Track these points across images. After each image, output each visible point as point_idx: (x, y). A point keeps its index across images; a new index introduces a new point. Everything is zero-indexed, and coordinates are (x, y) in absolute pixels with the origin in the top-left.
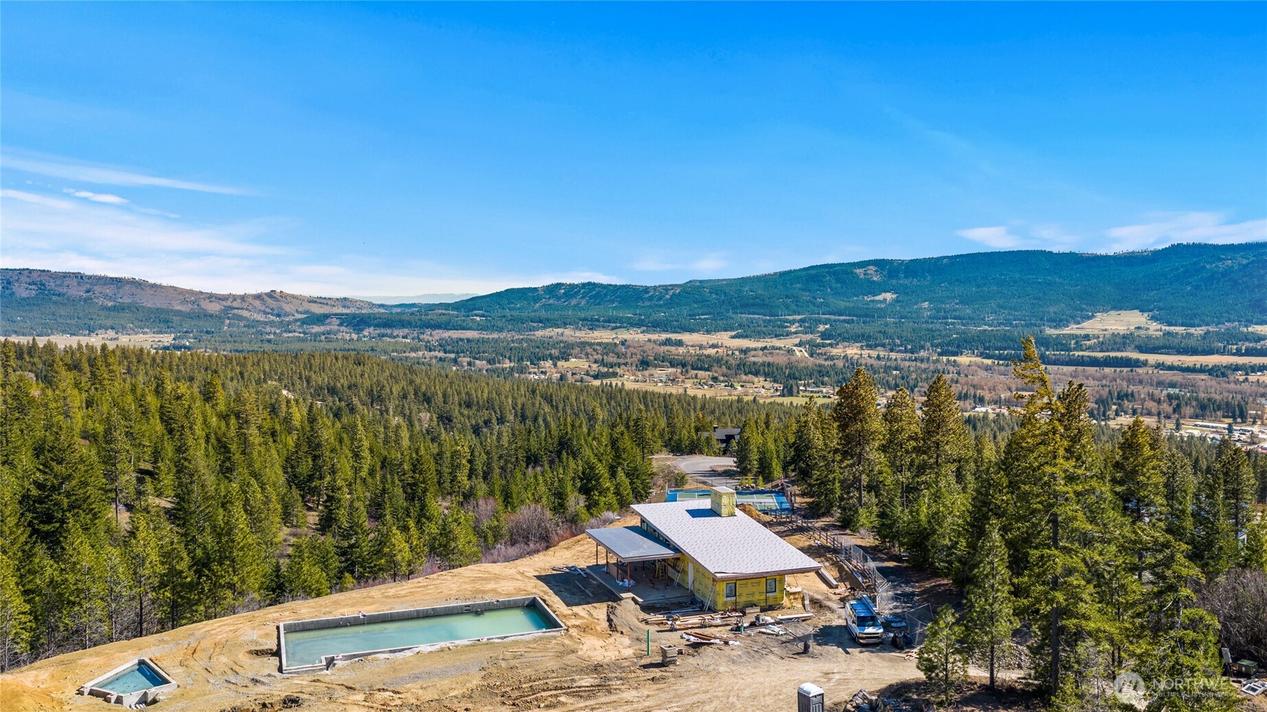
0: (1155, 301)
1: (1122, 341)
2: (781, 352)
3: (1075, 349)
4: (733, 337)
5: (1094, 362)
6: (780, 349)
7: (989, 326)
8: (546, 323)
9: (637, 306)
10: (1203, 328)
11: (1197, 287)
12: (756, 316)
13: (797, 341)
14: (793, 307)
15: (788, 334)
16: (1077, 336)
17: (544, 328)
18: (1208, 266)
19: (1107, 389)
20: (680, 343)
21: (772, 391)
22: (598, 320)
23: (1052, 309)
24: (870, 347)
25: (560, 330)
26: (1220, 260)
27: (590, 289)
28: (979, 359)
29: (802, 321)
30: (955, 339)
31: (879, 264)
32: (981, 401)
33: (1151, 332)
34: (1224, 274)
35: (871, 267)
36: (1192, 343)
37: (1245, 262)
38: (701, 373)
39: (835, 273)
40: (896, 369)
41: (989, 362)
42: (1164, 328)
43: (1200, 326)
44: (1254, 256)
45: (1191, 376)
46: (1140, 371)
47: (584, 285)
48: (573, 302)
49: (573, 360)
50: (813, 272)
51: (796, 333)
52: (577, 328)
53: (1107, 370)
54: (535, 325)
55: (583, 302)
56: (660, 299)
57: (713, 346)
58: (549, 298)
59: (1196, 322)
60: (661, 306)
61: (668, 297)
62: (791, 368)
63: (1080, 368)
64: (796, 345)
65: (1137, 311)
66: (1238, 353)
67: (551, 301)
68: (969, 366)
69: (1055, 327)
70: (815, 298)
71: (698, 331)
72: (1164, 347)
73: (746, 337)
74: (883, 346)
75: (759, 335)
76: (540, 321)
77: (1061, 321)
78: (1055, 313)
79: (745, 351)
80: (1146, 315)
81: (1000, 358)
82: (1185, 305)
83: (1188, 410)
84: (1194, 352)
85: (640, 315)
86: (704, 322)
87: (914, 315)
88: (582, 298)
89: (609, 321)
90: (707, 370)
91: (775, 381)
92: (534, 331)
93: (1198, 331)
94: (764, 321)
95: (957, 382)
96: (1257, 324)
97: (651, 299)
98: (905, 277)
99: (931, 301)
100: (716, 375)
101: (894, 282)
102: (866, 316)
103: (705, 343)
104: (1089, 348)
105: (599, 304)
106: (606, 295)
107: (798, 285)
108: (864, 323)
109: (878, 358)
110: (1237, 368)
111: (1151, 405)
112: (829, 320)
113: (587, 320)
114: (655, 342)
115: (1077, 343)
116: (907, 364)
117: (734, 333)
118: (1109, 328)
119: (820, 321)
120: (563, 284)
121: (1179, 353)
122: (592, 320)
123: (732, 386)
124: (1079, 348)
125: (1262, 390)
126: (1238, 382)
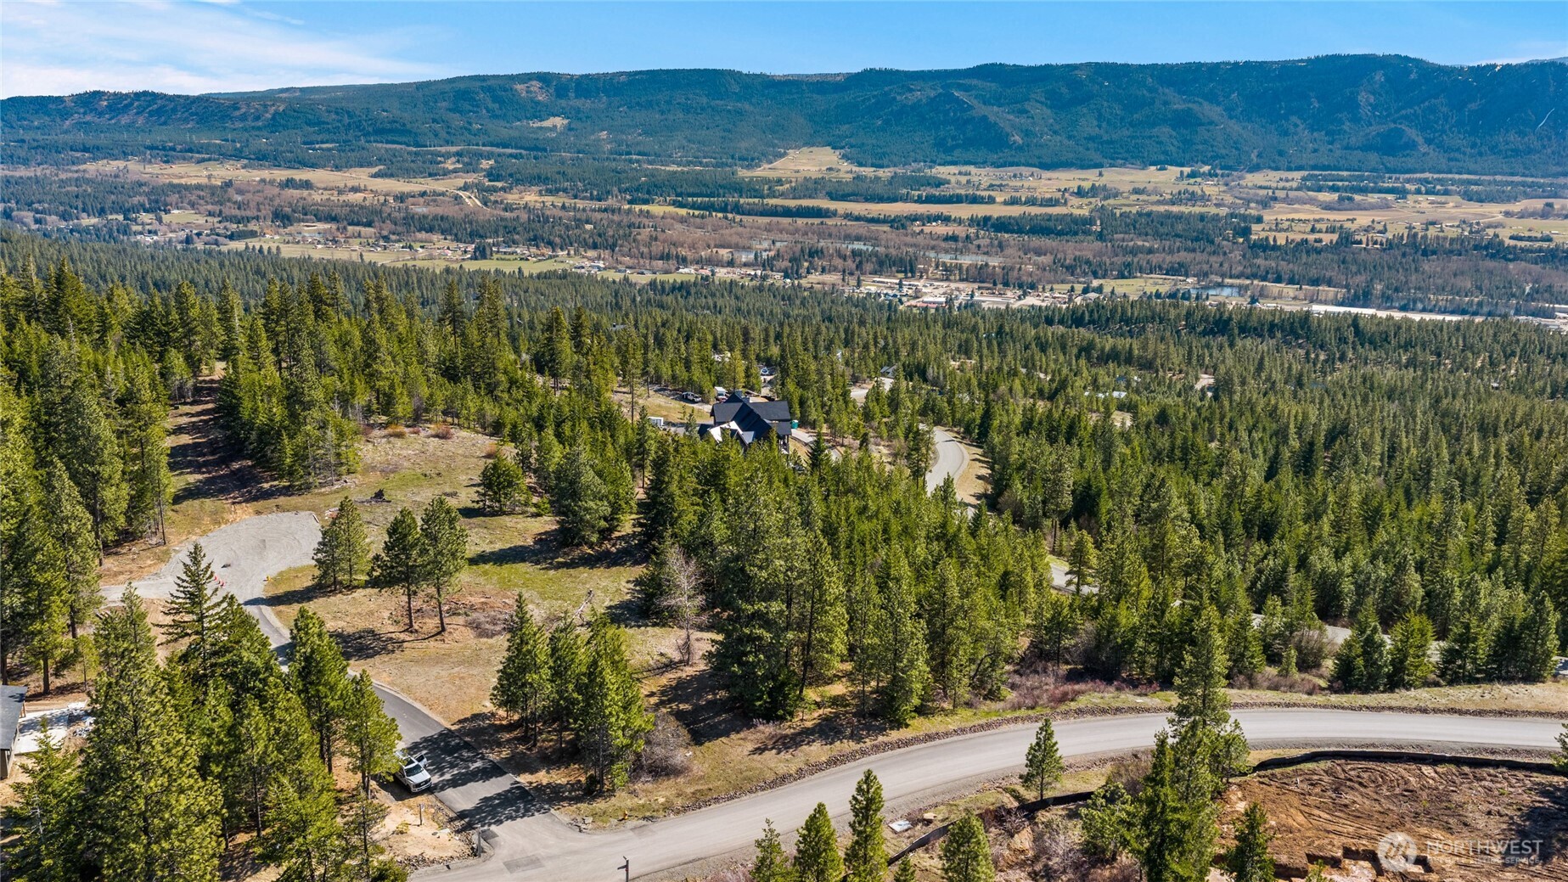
0: (846, 137)
1: (812, 187)
2: (447, 199)
3: (768, 196)
4: (375, 176)
5: (787, 212)
6: (443, 194)
7: (679, 165)
8: (97, 152)
9: (225, 128)
10: (891, 169)
11: (887, 122)
12: (398, 147)
13: (460, 182)
14: (443, 134)
15: (446, 173)
16: (770, 181)
17: (94, 159)
18: (898, 98)
19: (799, 246)
20: (307, 185)
21: (459, 252)
22: (173, 149)
23: (743, 145)
24: (550, 192)
25: (121, 164)
26: (911, 90)
27: (146, 100)
28: (671, 209)
29: (459, 154)
30: (643, 183)
31: (544, 78)
32: (684, 261)
33: (842, 175)
34: (913, 107)
35: (534, 83)
36: (879, 189)
37: (932, 94)
38: (364, 230)
39: (489, 89)
40: (588, 222)
41: (683, 212)
42: (855, 169)
43: (888, 166)
44: (942, 87)
45: (874, 227)
46: (830, 222)
47: (138, 96)
48: (125, 120)
49: (176, 212)
50: (462, 86)
51: (455, 171)
52: (144, 160)
53: (800, 221)
54: (79, 155)
55: (140, 121)
56: (257, 118)
57: (355, 190)
58: (85, 113)
59: (886, 162)
60: (259, 129)
61: (268, 116)
62: (471, 223)
63: (775, 219)
64: (460, 189)
65: (828, 148)
66: (919, 200)
67: (88, 118)
68: (663, 218)
69: (749, 167)
70: (470, 124)
71: (323, 167)
72: (853, 194)
73: (391, 176)
74: (565, 190)
75: (408, 173)
76: (86, 150)
77: (753, 159)
78: (747, 150)
79: (401, 198)
80: (838, 152)
81: (694, 206)
82: (874, 142)
83: (868, 267)
84: (880, 199)
85: (234, 141)
86: (326, 153)
87: (592, 149)
88: (137, 113)
89: (190, 150)
90: (369, 224)
91: (458, 240)
92: (79, 164)
93: (885, 173)
94: (409, 153)
95: (656, 239)
96: (940, 165)
97: (243, 118)
98: (576, 97)
99: (610, 130)
100: (385, 233)
101: (563, 102)
102: (536, 148)
103: (342, 185)
104: (782, 195)
105: (165, 123)
106: (174, 110)
107: (444, 104)
108: (535, 158)
109: (563, 207)
110: (914, 218)
111: (838, 262)
112: (492, 153)
113: (157, 148)
114: (272, 182)
115: (770, 189)
116: (598, 216)
117: (375, 170)
118: (801, 168)
119: (481, 156)
120: (103, 93)
121: (867, 200)
122: (164, 149)
123: (410, 247)
124: (773, 195)
125: (933, 243)
126: (914, 234)
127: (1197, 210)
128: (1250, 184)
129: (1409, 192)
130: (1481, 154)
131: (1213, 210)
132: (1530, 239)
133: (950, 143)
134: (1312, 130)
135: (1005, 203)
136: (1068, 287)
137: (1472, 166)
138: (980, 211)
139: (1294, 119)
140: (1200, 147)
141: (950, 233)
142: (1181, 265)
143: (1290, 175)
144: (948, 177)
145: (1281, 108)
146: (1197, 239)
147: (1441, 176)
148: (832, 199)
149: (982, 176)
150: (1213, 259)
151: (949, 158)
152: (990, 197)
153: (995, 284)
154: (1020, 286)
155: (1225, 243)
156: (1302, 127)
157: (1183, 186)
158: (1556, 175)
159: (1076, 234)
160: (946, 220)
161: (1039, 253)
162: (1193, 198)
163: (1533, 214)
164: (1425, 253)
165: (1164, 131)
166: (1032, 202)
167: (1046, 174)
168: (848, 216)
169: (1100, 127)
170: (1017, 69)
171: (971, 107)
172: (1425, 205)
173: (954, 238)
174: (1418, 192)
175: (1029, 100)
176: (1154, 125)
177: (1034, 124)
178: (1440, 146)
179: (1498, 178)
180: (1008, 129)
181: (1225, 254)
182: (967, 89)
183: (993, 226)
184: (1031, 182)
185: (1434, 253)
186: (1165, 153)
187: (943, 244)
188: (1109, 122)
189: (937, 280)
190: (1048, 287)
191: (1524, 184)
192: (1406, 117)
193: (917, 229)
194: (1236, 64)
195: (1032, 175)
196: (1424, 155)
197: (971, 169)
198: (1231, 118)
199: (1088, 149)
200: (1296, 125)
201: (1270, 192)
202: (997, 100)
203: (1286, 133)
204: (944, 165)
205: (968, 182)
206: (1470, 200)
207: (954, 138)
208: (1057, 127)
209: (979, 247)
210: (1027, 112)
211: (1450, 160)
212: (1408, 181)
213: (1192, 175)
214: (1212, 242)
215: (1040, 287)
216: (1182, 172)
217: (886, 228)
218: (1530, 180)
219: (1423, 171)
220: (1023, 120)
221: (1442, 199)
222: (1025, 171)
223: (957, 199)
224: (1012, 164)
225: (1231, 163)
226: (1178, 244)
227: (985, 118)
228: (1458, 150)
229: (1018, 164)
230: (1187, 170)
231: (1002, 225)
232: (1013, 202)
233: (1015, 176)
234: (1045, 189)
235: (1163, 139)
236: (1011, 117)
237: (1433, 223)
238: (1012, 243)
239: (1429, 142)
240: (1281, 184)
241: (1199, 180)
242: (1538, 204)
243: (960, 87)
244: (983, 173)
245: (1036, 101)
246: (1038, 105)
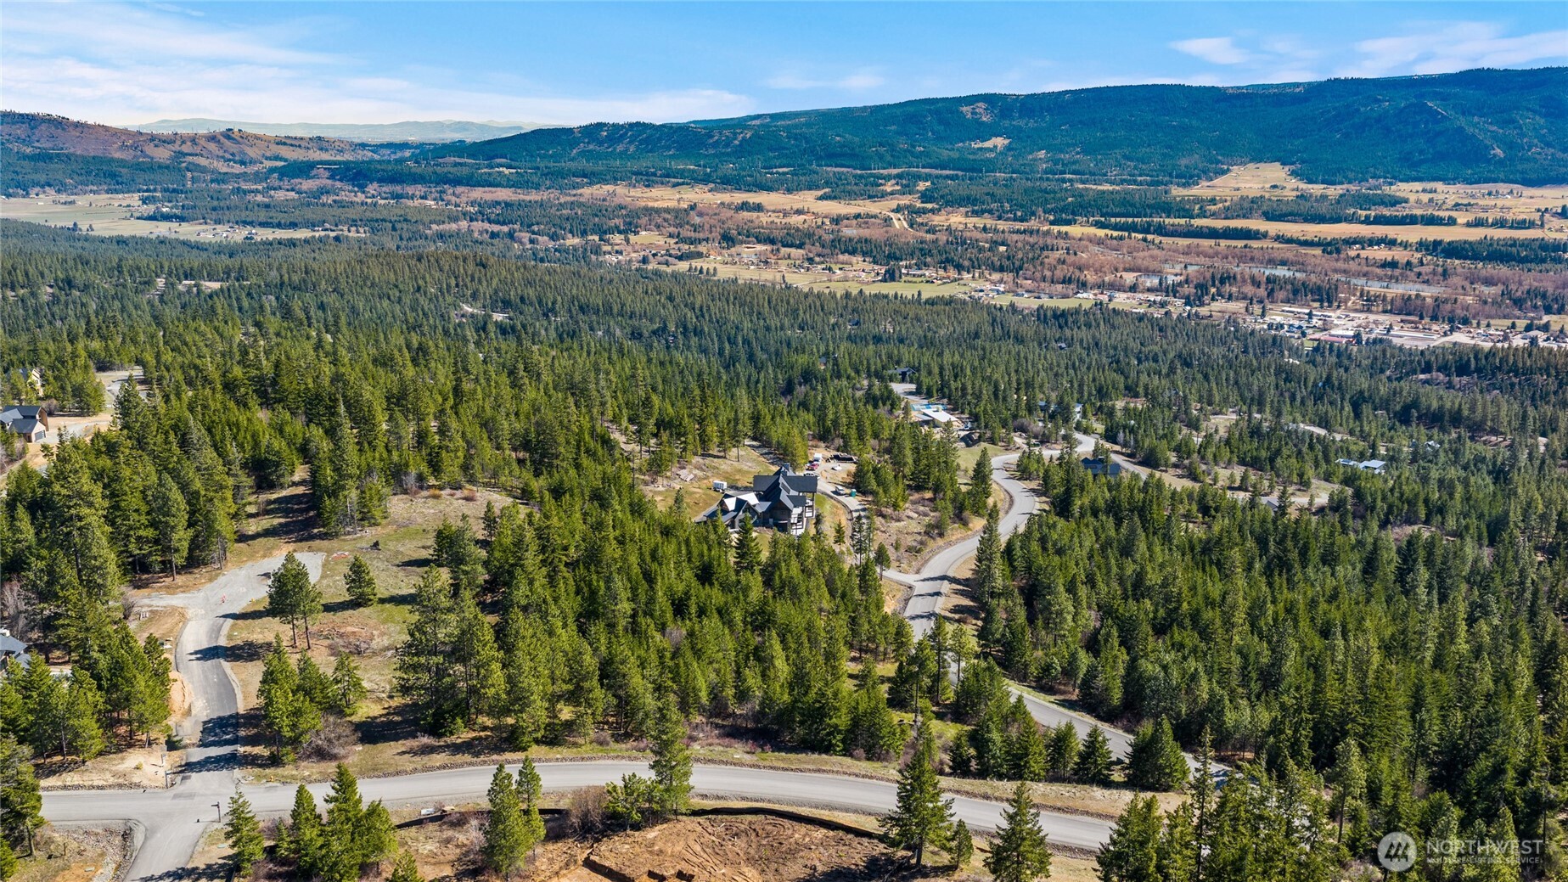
0: (1298, 152)
1: (1250, 206)
2: (878, 221)
3: (1199, 216)
4: (821, 198)
5: (1212, 234)
6: (875, 217)
7: (1112, 183)
8: (594, 178)
9: (700, 154)
10: (1345, 186)
11: (1347, 135)
12: (845, 170)
13: (894, 204)
14: (889, 158)
15: (884, 195)
16: (1202, 200)
17: (590, 184)
18: (1362, 109)
20: (759, 208)
21: (873, 274)
22: (654, 174)
23: (1184, 162)
24: (976, 213)
25: (610, 188)
26: (1377, 101)
27: (639, 130)
28: (1094, 230)
29: (899, 176)
30: (1069, 204)
31: (989, 100)
32: (1085, 286)
33: (1286, 192)
34: (1378, 120)
35: (979, 104)
37: (1403, 104)
38: (793, 251)
39: (937, 112)
40: (1003, 244)
41: (1104, 233)
42: (1303, 186)
43: (1343, 183)
44: (1415, 97)
45: (1304, 250)
46: (1256, 244)
47: (631, 125)
48: (620, 148)
49: (644, 233)
50: (912, 109)
51: (892, 193)
52: (630, 185)
53: (1224, 244)
54: (578, 180)
55: (632, 149)
56: (727, 145)
57: (799, 212)
58: (588, 143)
59: (1339, 178)
60: (728, 154)
61: (737, 142)
62: (891, 246)
63: (1197, 241)
64: (893, 211)
65: (1277, 164)
67: (591, 147)
68: (1081, 239)
69: (1185, 185)
70: (914, 147)
71: (777, 190)
72: (1292, 214)
73: (835, 198)
74: (990, 212)
75: (850, 195)
76: (585, 176)
77: (1191, 177)
78: (1186, 167)
79: (836, 220)
80: (1287, 168)
81: (1116, 227)
82: (1330, 157)
85: (705, 166)
86: (782, 177)
87: (1027, 169)
88: (630, 142)
89: (668, 176)
90: (800, 246)
91: (875, 262)
92: (578, 188)
93: (1338, 190)
94: (855, 176)
96: (1401, 181)
97: (716, 145)
98: (1020, 117)
99: (1047, 149)
100: (811, 255)
101: (1007, 123)
102: (973, 170)
103: (788, 208)
104: (1214, 215)
105: (651, 151)
106: (660, 139)
107: (893, 127)
108: (971, 179)
109: (985, 229)
110: (1353, 241)
112: (930, 175)
113: (641, 174)
114: (729, 206)
115: (1201, 208)
116: (1015, 237)
117: (820, 193)
118: (1242, 185)
119: (919, 177)
120: (605, 125)
121: (1306, 221)
122: (647, 174)
123: (830, 269)
124: (1203, 215)
125: (1366, 269)
126: (1348, 259)
133: (1417, 157)
135: (1468, 225)
136: (1508, 322)
138: (1432, 233)
141: (1389, 259)
144: (1408, 196)
148: (1268, 219)
149: (1449, 193)
151: (1414, 174)
152: (1450, 218)
153: (1422, 318)
154: (1451, 321)
159: (1543, 261)
160: (1391, 243)
161: (1488, 282)
166: (1501, 224)
167: (1528, 192)
168: (1279, 238)
170: (1507, 74)
171: (1446, 118)
173: (1393, 264)
175: (1518, 108)
177: (1523, 135)
180: (1488, 142)
182: (1442, 98)
183: (1443, 251)
184: (1509, 201)
187: (1379, 271)
189: (1356, 311)
190: (1484, 323)
193: (1352, 253)
195: (1511, 192)
197: (1439, 186)
202: (1480, 110)
204: (1407, 181)
205: (1431, 200)
207: (1421, 152)
208: (1550, 139)
209: (1419, 274)
210: (1513, 121)
215: (1474, 322)
217: (1318, 251)
220: (1507, 131)
222: (1503, 187)
223: (1411, 220)
224: (1487, 181)
227: (1461, 129)
229: (1495, 181)
231: (1454, 250)
232: (1478, 223)
233: (1490, 194)
234: (1521, 209)
236: (1494, 128)
238: (1459, 270)
243: (1436, 96)
244: (1451, 191)
245: (1528, 109)
246: (1530, 114)
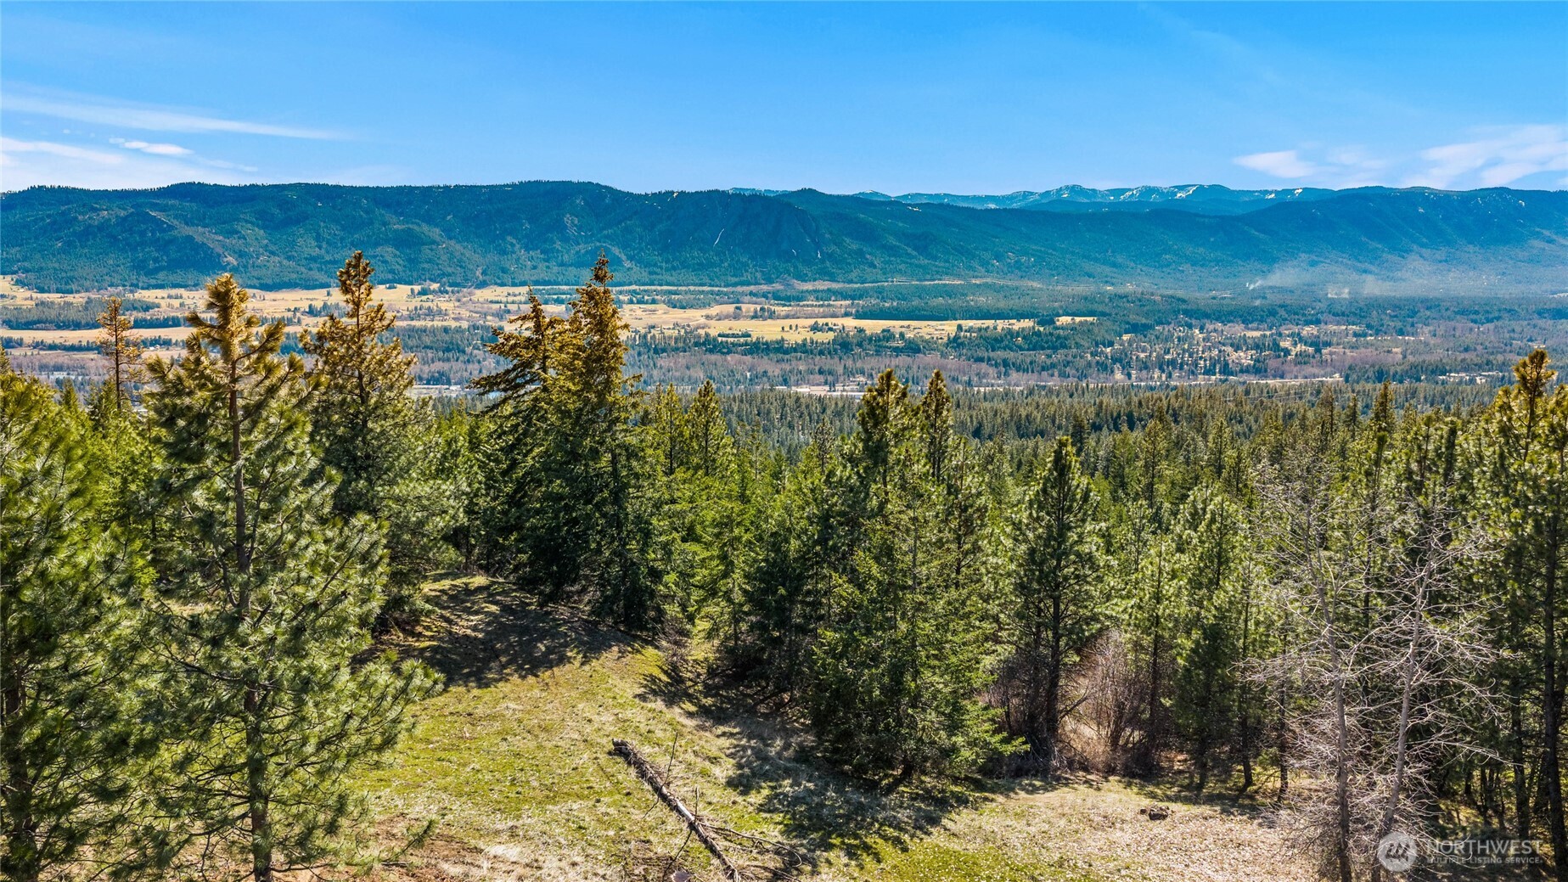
0: (19, 261)
10: (83, 295)
11: (69, 244)
18: (80, 218)
26: (94, 210)
33: (19, 302)
34: (101, 228)
36: (72, 315)
37: (123, 213)
42: (34, 295)
43: (78, 292)
44: (132, 207)
45: (76, 356)
46: (16, 352)
59: (74, 287)
72: (39, 321)
80: (9, 278)
82: (57, 265)
84: (77, 326)
93: (78, 299)
96: (143, 288)
121: (59, 327)
127: (438, 323)
128: (481, 300)
129: (623, 302)
130: (674, 268)
131: (453, 324)
132: (733, 336)
133: (151, 265)
134: (527, 249)
137: (670, 279)
139: (509, 238)
140: (426, 266)
142: (441, 374)
143: (517, 290)
144: (157, 301)
145: (496, 229)
146: (448, 350)
147: (646, 288)
148: (12, 328)
150: (470, 367)
151: (153, 282)
155: (476, 352)
156: (518, 246)
157: (416, 302)
158: (735, 285)
160: (166, 343)
162: (430, 313)
163: (727, 317)
164: (656, 351)
165: (388, 251)
167: (270, 295)
168: (39, 345)
169: (320, 248)
170: (218, 189)
171: (171, 228)
172: (639, 313)
174: (631, 302)
175: (238, 220)
176: (377, 244)
177: (246, 245)
178: (640, 262)
179: (692, 288)
180: (219, 250)
181: (479, 362)
182: (163, 209)
184: (254, 303)
185: (664, 351)
186: (392, 271)
188: (328, 243)
191: (712, 293)
192: (607, 237)
194: (446, 187)
195: (254, 296)
196: (629, 269)
197: (181, 291)
198: (450, 238)
199: (310, 269)
200: (512, 245)
201: (503, 306)
202: (201, 221)
203: (504, 252)
204: (147, 288)
205: (182, 305)
206: (675, 307)
207: (156, 260)
208: (272, 248)
210: (237, 232)
211: (650, 273)
212: (621, 293)
213: (424, 292)
214: (464, 352)
216: (412, 290)
217: (91, 355)
218: (716, 289)
219: (630, 284)
220: (233, 241)
221: (652, 307)
225: (459, 280)
226: (430, 355)
227: (190, 238)
228: (655, 265)
230: (417, 288)
234: (271, 310)
235: (388, 258)
236: (221, 238)
237: (653, 327)
239: (631, 258)
240: (511, 299)
241: (431, 297)
242: (730, 308)
243: (154, 206)
244: (197, 297)
245: (247, 221)
246: (249, 225)
